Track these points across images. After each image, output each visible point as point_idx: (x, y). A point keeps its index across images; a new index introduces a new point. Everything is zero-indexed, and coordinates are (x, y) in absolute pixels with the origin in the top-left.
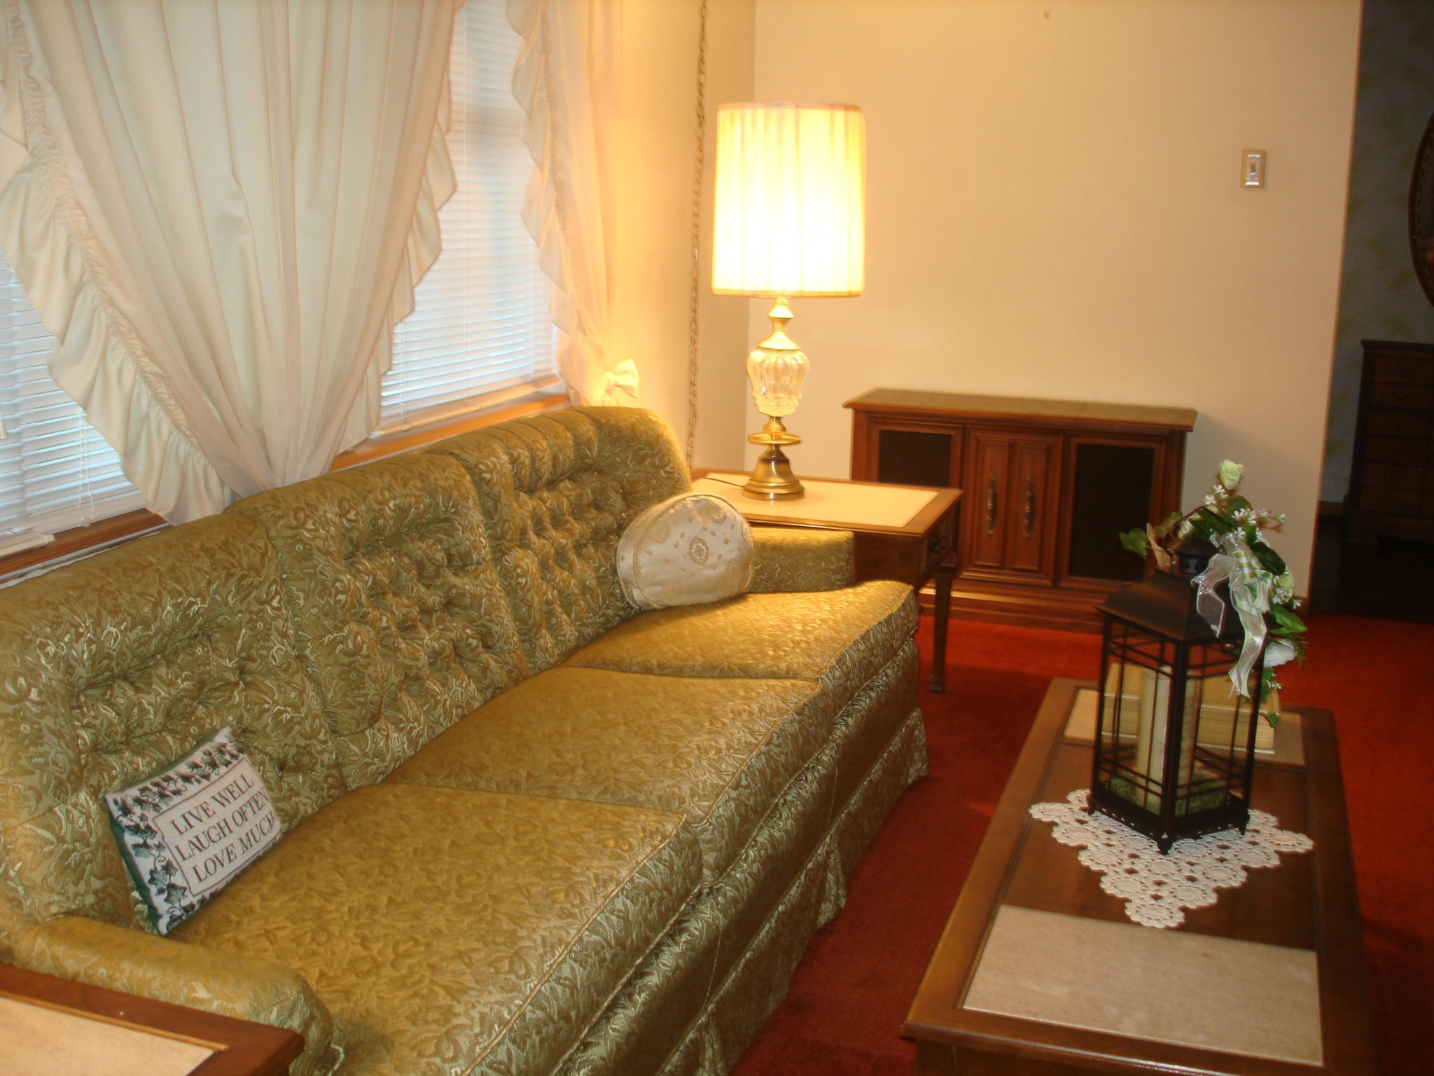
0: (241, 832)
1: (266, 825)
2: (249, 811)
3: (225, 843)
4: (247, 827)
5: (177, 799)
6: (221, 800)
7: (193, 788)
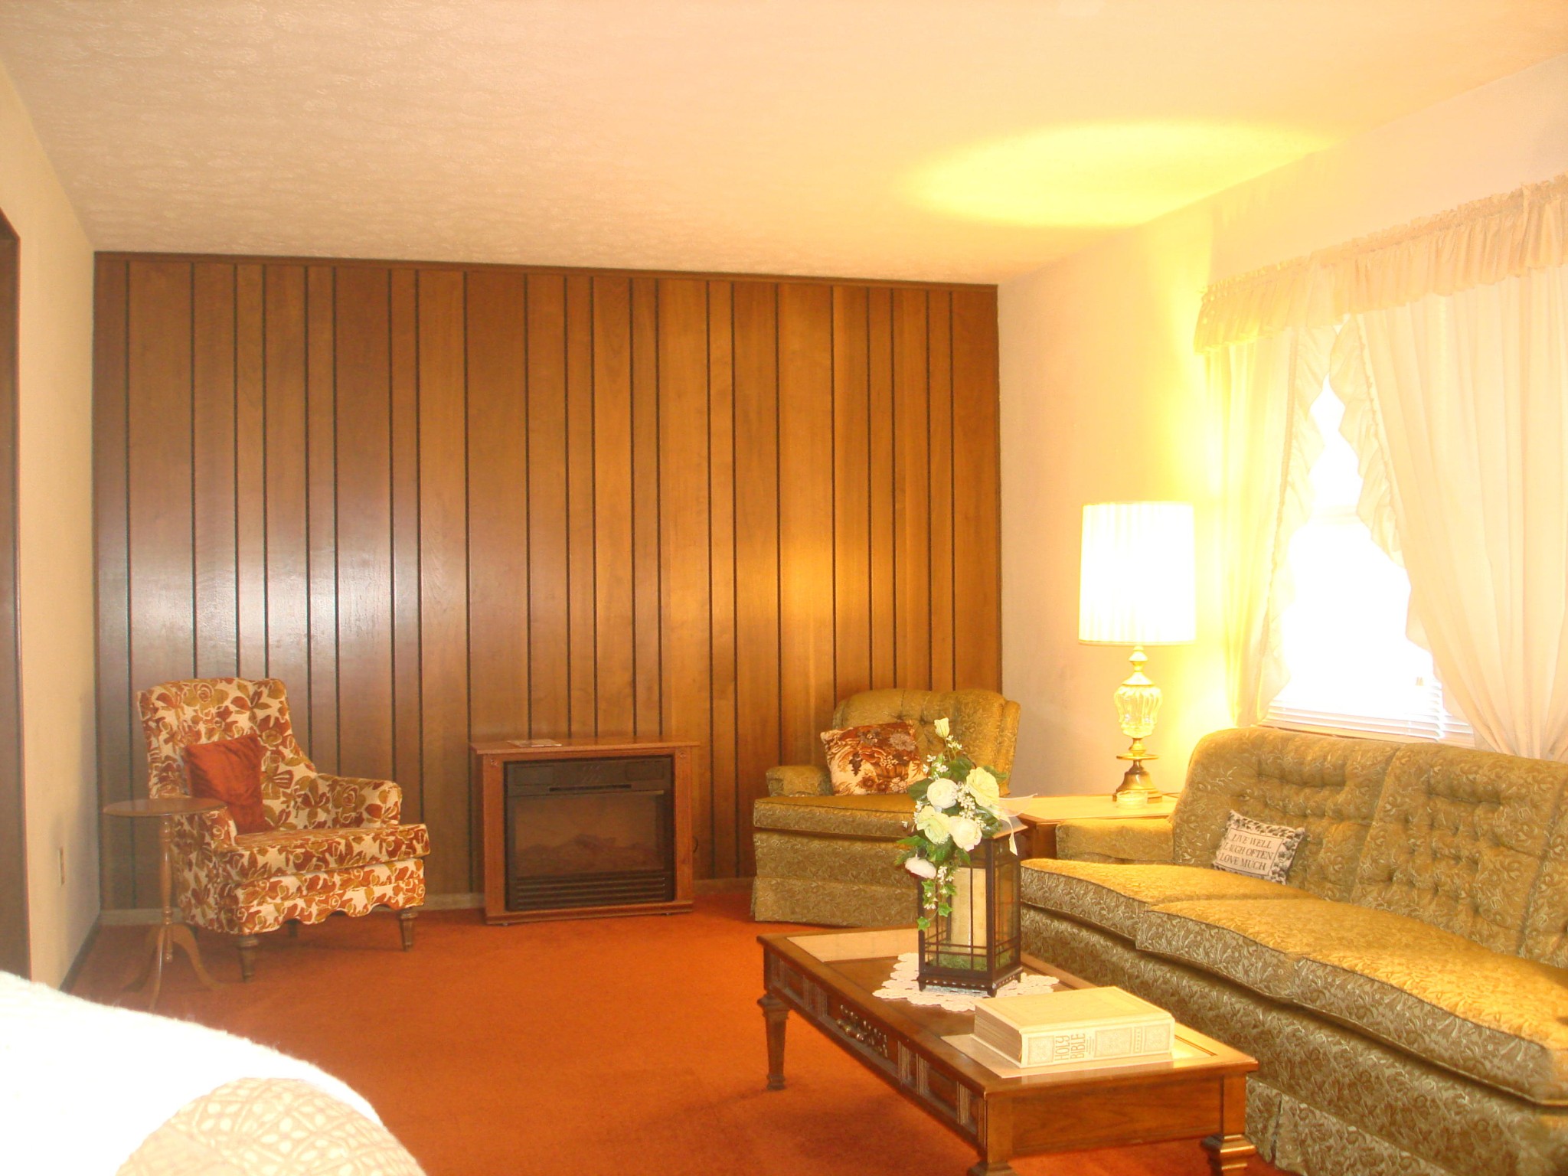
0: (1245, 857)
1: (1257, 865)
2: (1256, 853)
3: (1238, 855)
4: (1249, 858)
5: (1245, 829)
6: (1253, 841)
7: (1255, 831)
